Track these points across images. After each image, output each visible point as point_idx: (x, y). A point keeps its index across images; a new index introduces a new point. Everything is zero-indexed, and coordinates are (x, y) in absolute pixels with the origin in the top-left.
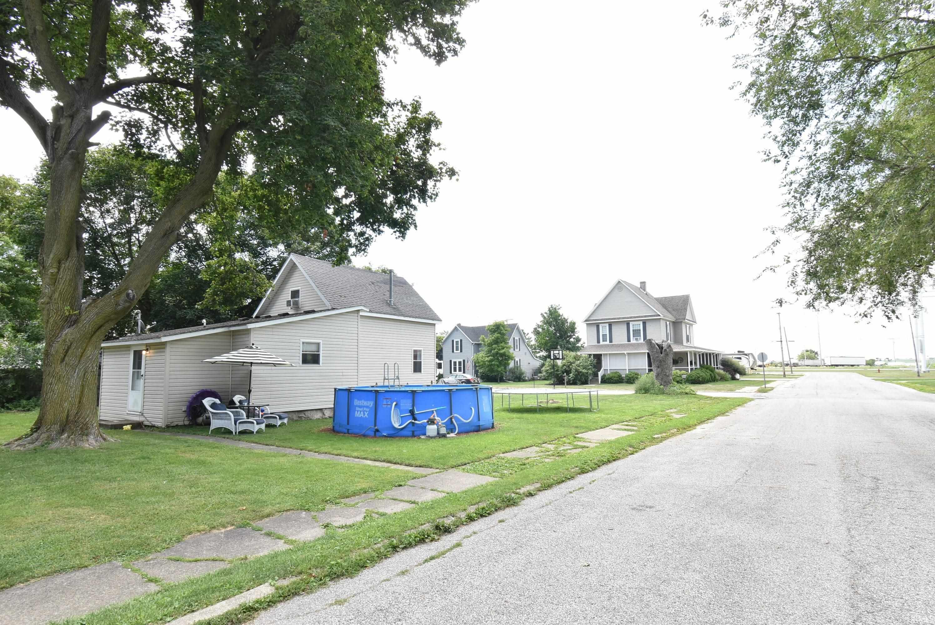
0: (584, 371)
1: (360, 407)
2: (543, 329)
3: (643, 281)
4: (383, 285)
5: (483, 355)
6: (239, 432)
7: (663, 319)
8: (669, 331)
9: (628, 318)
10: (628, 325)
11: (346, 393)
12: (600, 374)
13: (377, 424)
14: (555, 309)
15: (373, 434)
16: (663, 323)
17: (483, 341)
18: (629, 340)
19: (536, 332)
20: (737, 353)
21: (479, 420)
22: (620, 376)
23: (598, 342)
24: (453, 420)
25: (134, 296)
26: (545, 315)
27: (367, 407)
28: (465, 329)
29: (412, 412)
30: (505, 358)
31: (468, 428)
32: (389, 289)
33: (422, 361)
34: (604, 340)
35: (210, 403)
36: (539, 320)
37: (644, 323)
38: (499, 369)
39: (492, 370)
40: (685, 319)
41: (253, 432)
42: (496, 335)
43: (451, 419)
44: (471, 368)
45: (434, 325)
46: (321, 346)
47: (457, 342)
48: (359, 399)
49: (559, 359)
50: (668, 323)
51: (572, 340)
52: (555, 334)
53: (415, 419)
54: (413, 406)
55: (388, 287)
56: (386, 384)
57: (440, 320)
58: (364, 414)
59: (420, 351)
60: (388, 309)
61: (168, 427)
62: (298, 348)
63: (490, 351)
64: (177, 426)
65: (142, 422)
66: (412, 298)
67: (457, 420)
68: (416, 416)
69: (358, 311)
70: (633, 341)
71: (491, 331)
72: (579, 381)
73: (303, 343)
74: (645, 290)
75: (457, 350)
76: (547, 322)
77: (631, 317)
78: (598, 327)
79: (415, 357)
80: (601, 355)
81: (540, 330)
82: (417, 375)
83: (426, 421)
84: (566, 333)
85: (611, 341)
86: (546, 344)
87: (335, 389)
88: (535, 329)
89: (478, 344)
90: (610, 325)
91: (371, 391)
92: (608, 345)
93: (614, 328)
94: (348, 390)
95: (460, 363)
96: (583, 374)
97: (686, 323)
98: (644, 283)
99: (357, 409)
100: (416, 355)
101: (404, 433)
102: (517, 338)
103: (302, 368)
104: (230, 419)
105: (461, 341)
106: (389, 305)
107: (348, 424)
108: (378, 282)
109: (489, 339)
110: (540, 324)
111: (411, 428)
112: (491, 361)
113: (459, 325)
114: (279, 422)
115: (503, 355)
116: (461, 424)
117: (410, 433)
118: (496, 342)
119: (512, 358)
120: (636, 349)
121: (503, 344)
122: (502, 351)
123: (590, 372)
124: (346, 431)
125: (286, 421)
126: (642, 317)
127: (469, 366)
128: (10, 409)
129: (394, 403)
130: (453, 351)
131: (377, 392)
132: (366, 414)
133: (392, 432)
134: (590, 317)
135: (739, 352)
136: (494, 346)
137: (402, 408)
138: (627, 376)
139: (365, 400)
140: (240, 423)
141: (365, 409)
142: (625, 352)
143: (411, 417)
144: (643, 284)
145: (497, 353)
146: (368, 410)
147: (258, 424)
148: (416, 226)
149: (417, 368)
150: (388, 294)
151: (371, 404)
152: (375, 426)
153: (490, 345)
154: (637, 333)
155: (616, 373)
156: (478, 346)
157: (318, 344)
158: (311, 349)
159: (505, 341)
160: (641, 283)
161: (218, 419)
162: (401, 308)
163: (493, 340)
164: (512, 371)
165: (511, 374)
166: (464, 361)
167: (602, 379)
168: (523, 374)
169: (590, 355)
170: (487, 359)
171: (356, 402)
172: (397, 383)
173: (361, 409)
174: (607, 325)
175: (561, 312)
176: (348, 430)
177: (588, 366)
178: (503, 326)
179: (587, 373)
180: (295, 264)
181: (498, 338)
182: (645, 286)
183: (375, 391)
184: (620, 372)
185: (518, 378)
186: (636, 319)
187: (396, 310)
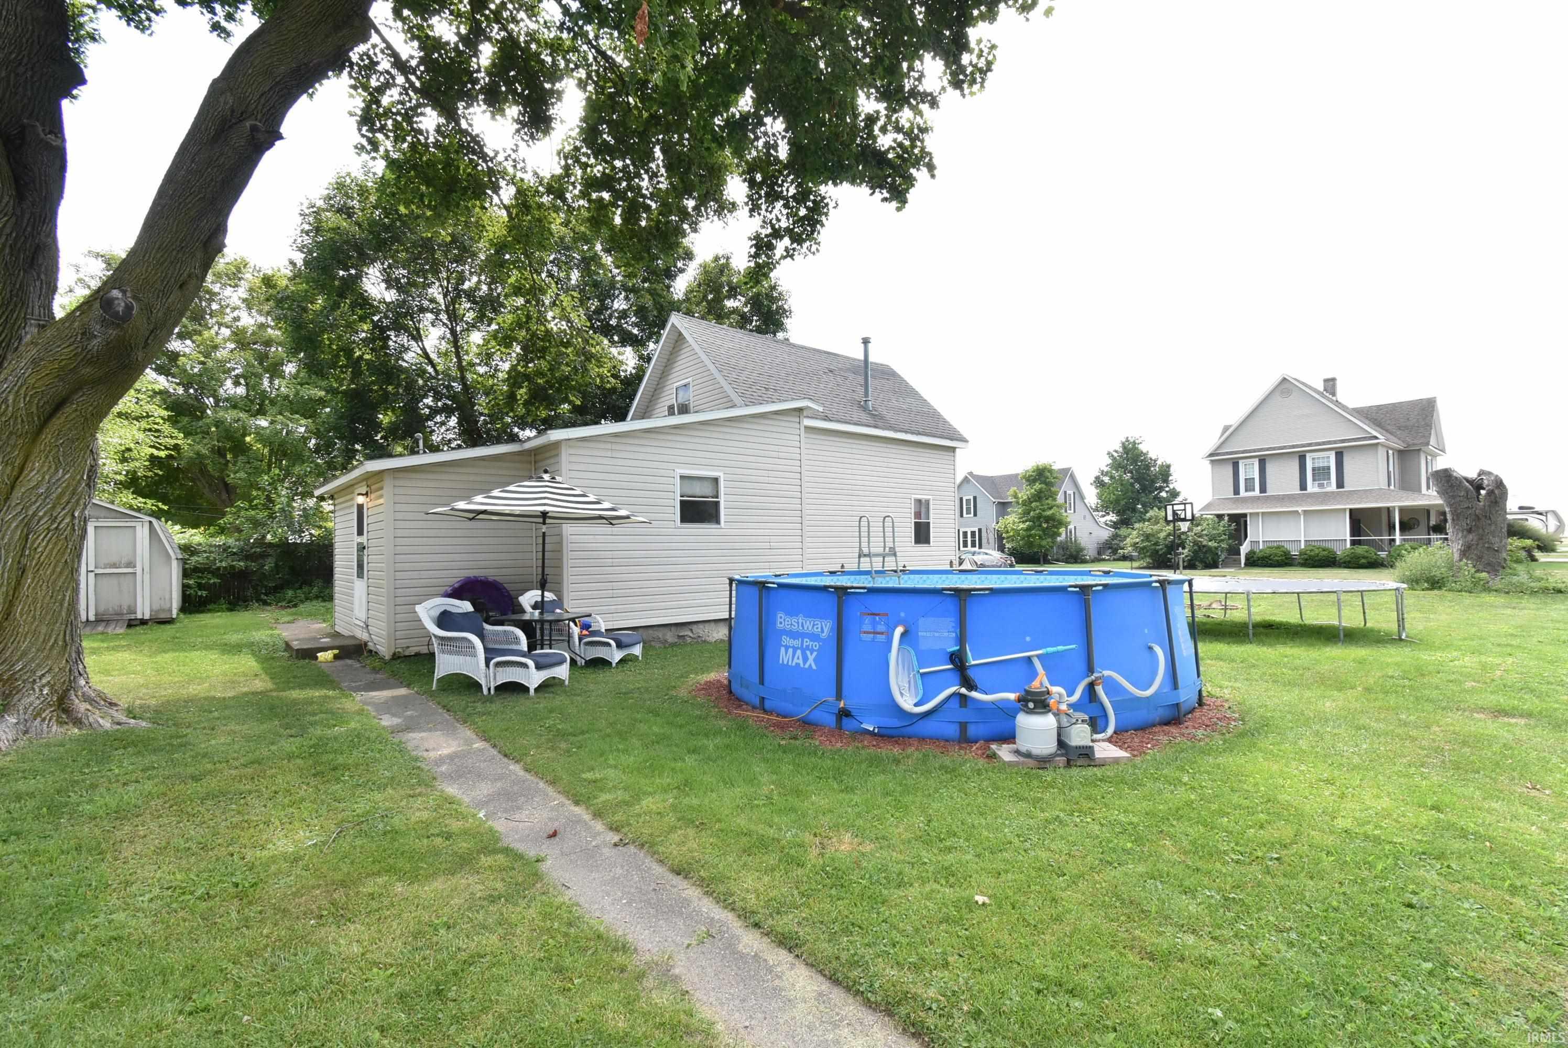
0: (1212, 544)
1: (793, 635)
2: (1112, 478)
3: (1330, 376)
4: (851, 376)
5: (1013, 521)
6: (498, 688)
7: (1383, 445)
8: (1391, 469)
9: (1303, 446)
10: (1302, 458)
11: (755, 591)
12: (1244, 549)
13: (845, 691)
14: (1134, 443)
15: (831, 720)
16: (1381, 452)
17: (1016, 496)
18: (1303, 486)
19: (1099, 483)
20: (1517, 510)
21: (1175, 686)
22: (1287, 554)
23: (1236, 491)
24: (1099, 689)
25: (129, 308)
26: (1115, 455)
27: (814, 637)
28: (983, 480)
29: (958, 661)
30: (1056, 523)
31: (1143, 716)
32: (862, 382)
33: (931, 521)
34: (1249, 487)
35: (436, 613)
36: (1104, 463)
37: (1339, 455)
38: (1044, 543)
39: (1030, 545)
40: (1428, 444)
41: (525, 689)
42: (1038, 486)
43: (1091, 686)
44: (992, 540)
45: (953, 449)
46: (722, 484)
47: (968, 501)
48: (791, 613)
49: (1184, 520)
50: (1390, 452)
51: (1164, 494)
52: (1132, 485)
53: (971, 686)
54: (961, 640)
55: (861, 380)
56: (865, 565)
57: (964, 440)
58: (805, 659)
59: (928, 502)
60: (864, 417)
61: (396, 657)
62: (671, 488)
63: (1026, 513)
64: (417, 655)
65: (366, 644)
66: (908, 400)
67: (1113, 688)
68: (971, 673)
69: (800, 410)
70: (1312, 487)
71: (1028, 480)
72: (1201, 561)
73: (682, 477)
74: (1334, 394)
75: (968, 512)
76: (1117, 465)
77: (1310, 445)
78: (1236, 465)
79: (918, 515)
80: (1244, 515)
81: (1106, 479)
82: (922, 548)
83: (1012, 696)
84: (1153, 482)
85: (1263, 489)
86: (1117, 501)
87: (731, 581)
88: (1097, 478)
89: (1004, 504)
90: (1262, 462)
91: (825, 588)
92: (1258, 498)
93: (1270, 468)
94: (761, 585)
95: (973, 533)
96: (1209, 549)
97: (1427, 454)
98: (1334, 380)
99: (786, 640)
100: (922, 507)
101: (930, 727)
102: (1070, 492)
103: (678, 531)
104: (474, 655)
105: (975, 498)
106: (865, 408)
107: (762, 682)
108: (841, 369)
109: (1025, 493)
110: (1106, 469)
111: (957, 713)
112: (1028, 529)
113: (971, 474)
114: (616, 656)
115: (1048, 519)
116: (1125, 703)
117: (952, 730)
118: (1038, 497)
119: (1066, 525)
120: (1322, 503)
121: (1050, 501)
122: (1049, 513)
123: (1224, 545)
124: (757, 702)
125: (637, 650)
126: (1335, 442)
127: (990, 537)
128: (270, 604)
129: (899, 630)
130: (962, 516)
131: (842, 591)
132: (811, 658)
133: (892, 722)
134: (1218, 448)
135: (1521, 508)
136: (1033, 505)
137: (923, 646)
138: (1302, 553)
139: (808, 616)
140: (498, 664)
141: (807, 642)
142: (1300, 509)
143: (955, 677)
144: (1330, 384)
145: (1039, 517)
146: (816, 645)
147: (539, 667)
148: (931, 167)
149: (922, 534)
150: (861, 391)
151: (825, 628)
152: (839, 696)
153: (1027, 503)
154: (1321, 473)
155: (1278, 547)
156: (1003, 507)
157: (716, 480)
158: (700, 491)
159: (1053, 496)
160: (1326, 381)
161: (450, 653)
162: (889, 416)
163: (1033, 496)
164: (1064, 547)
165: (1061, 552)
166: (980, 530)
167: (1247, 559)
168: (1082, 550)
169: (1220, 517)
170: (1022, 526)
171: (783, 621)
172: (890, 564)
173: (797, 643)
174: (1256, 463)
175: (1143, 448)
176: (763, 699)
177: (1220, 536)
178: (1050, 471)
179: (1216, 548)
180: (680, 334)
181: (1040, 491)
182: (1334, 386)
183: (837, 588)
184: (1288, 547)
185: (1074, 555)
186: (1320, 448)
187: (877, 419)
